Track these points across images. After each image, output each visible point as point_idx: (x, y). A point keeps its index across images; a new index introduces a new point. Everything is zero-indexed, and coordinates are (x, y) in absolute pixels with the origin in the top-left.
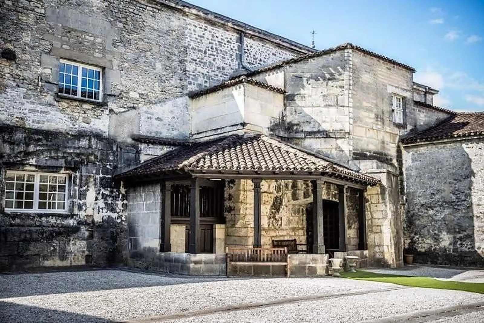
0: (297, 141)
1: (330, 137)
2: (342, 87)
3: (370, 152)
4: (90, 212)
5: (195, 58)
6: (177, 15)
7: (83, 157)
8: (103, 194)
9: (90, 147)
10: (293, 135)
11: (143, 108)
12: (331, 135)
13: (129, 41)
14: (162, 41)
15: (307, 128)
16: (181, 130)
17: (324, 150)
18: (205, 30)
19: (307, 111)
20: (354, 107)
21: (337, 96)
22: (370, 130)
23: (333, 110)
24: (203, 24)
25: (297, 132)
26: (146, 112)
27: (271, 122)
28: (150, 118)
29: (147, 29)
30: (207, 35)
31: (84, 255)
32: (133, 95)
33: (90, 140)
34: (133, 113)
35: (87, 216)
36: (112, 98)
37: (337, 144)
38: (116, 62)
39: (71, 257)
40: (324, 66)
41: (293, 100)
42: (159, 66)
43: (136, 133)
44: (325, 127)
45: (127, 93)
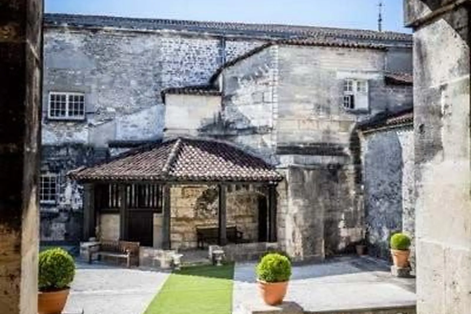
0: (232, 138)
1: (256, 133)
2: (267, 84)
3: (304, 144)
4: (68, 202)
5: (171, 70)
6: (152, 36)
7: (63, 162)
8: (79, 189)
9: (68, 155)
10: (229, 132)
11: (119, 118)
12: (258, 131)
13: (105, 69)
14: (136, 62)
15: (239, 126)
16: (156, 133)
17: (251, 146)
18: (182, 43)
19: (240, 109)
20: (279, 102)
21: (263, 93)
22: (306, 121)
23: (260, 106)
24: (179, 39)
25: (232, 129)
26: (123, 122)
27: (202, 124)
28: (125, 126)
29: (122, 56)
30: (183, 46)
31: (64, 233)
32: (110, 110)
33: (68, 150)
34: (109, 124)
35: (66, 205)
36: (92, 115)
37: (262, 140)
38: (94, 86)
39: (53, 235)
40: (254, 66)
41: (230, 100)
42: (133, 83)
43: (112, 139)
44: (254, 123)
45: (105, 109)
